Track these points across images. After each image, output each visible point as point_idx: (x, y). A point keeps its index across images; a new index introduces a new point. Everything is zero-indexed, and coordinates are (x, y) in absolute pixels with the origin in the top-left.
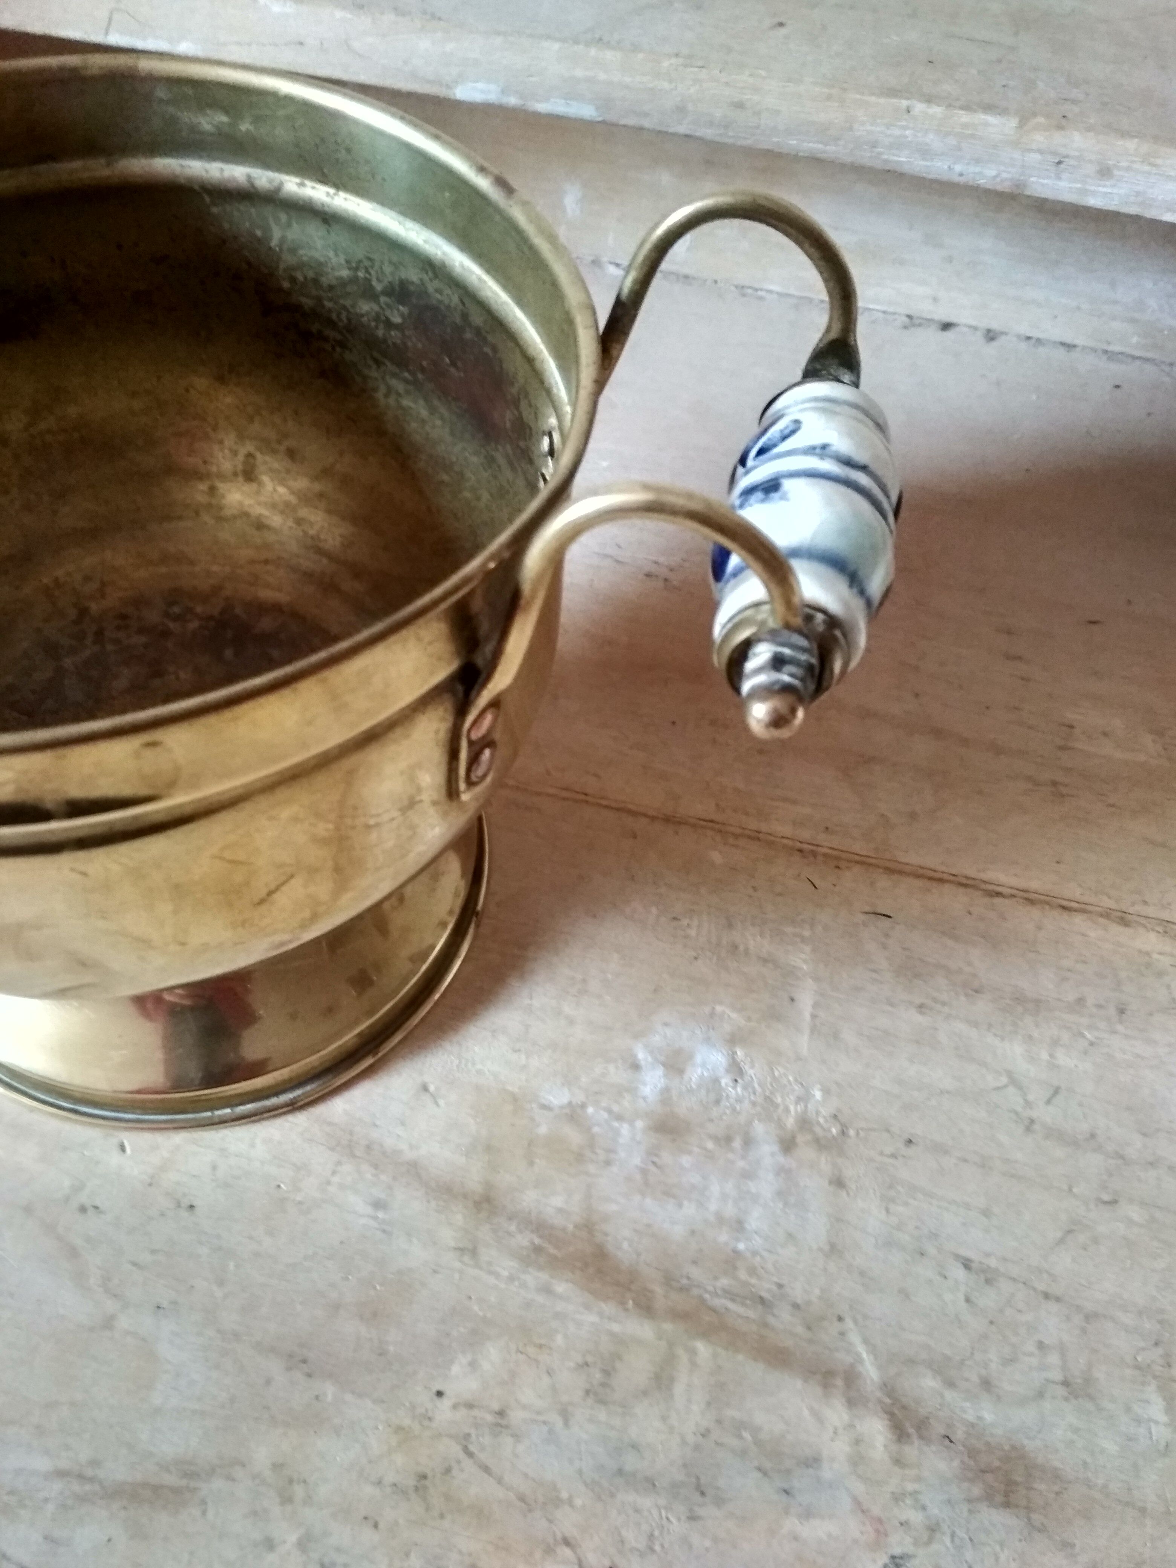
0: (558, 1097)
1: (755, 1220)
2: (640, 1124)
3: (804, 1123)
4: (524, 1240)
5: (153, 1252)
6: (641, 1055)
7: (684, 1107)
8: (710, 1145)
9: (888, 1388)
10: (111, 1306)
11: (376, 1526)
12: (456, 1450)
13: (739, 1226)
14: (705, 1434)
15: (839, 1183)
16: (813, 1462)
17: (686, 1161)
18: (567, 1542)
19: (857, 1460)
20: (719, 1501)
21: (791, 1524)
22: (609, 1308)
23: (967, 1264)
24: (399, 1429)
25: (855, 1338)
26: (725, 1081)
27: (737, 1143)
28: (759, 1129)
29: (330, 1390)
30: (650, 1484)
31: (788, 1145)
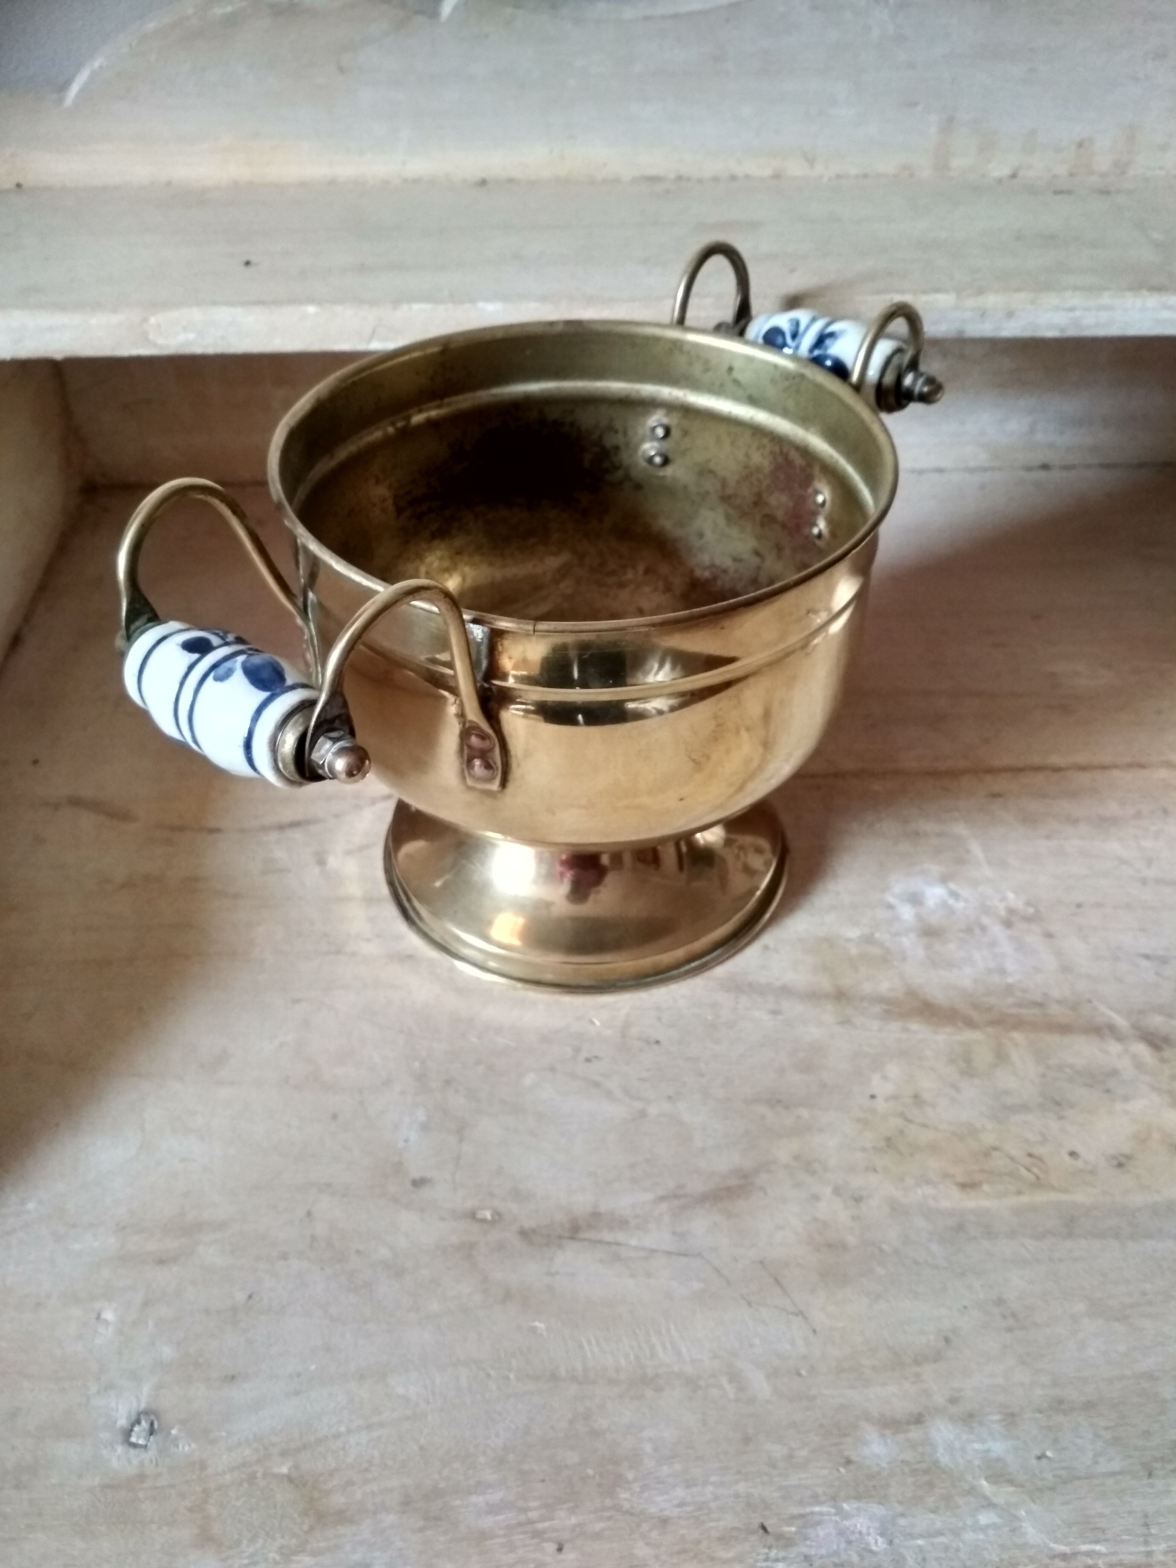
0: (853, 933)
1: (1010, 965)
2: (912, 935)
3: (1011, 911)
4: (877, 1009)
5: (648, 1070)
6: (892, 900)
7: (934, 920)
8: (961, 935)
9: (1136, 1027)
10: (639, 1105)
11: (875, 1171)
12: (899, 1122)
13: (1002, 971)
14: (1043, 1076)
15: (1049, 935)
16: (1114, 1073)
17: (952, 946)
18: (995, 1149)
19: (1139, 1066)
20: (1072, 1106)
21: (1119, 1106)
22: (949, 1029)
23: (1147, 957)
24: (859, 1120)
25: (1103, 1009)
26: (951, 901)
27: (977, 931)
28: (986, 920)
29: (805, 1113)
30: (1025, 1108)
31: (1008, 924)
